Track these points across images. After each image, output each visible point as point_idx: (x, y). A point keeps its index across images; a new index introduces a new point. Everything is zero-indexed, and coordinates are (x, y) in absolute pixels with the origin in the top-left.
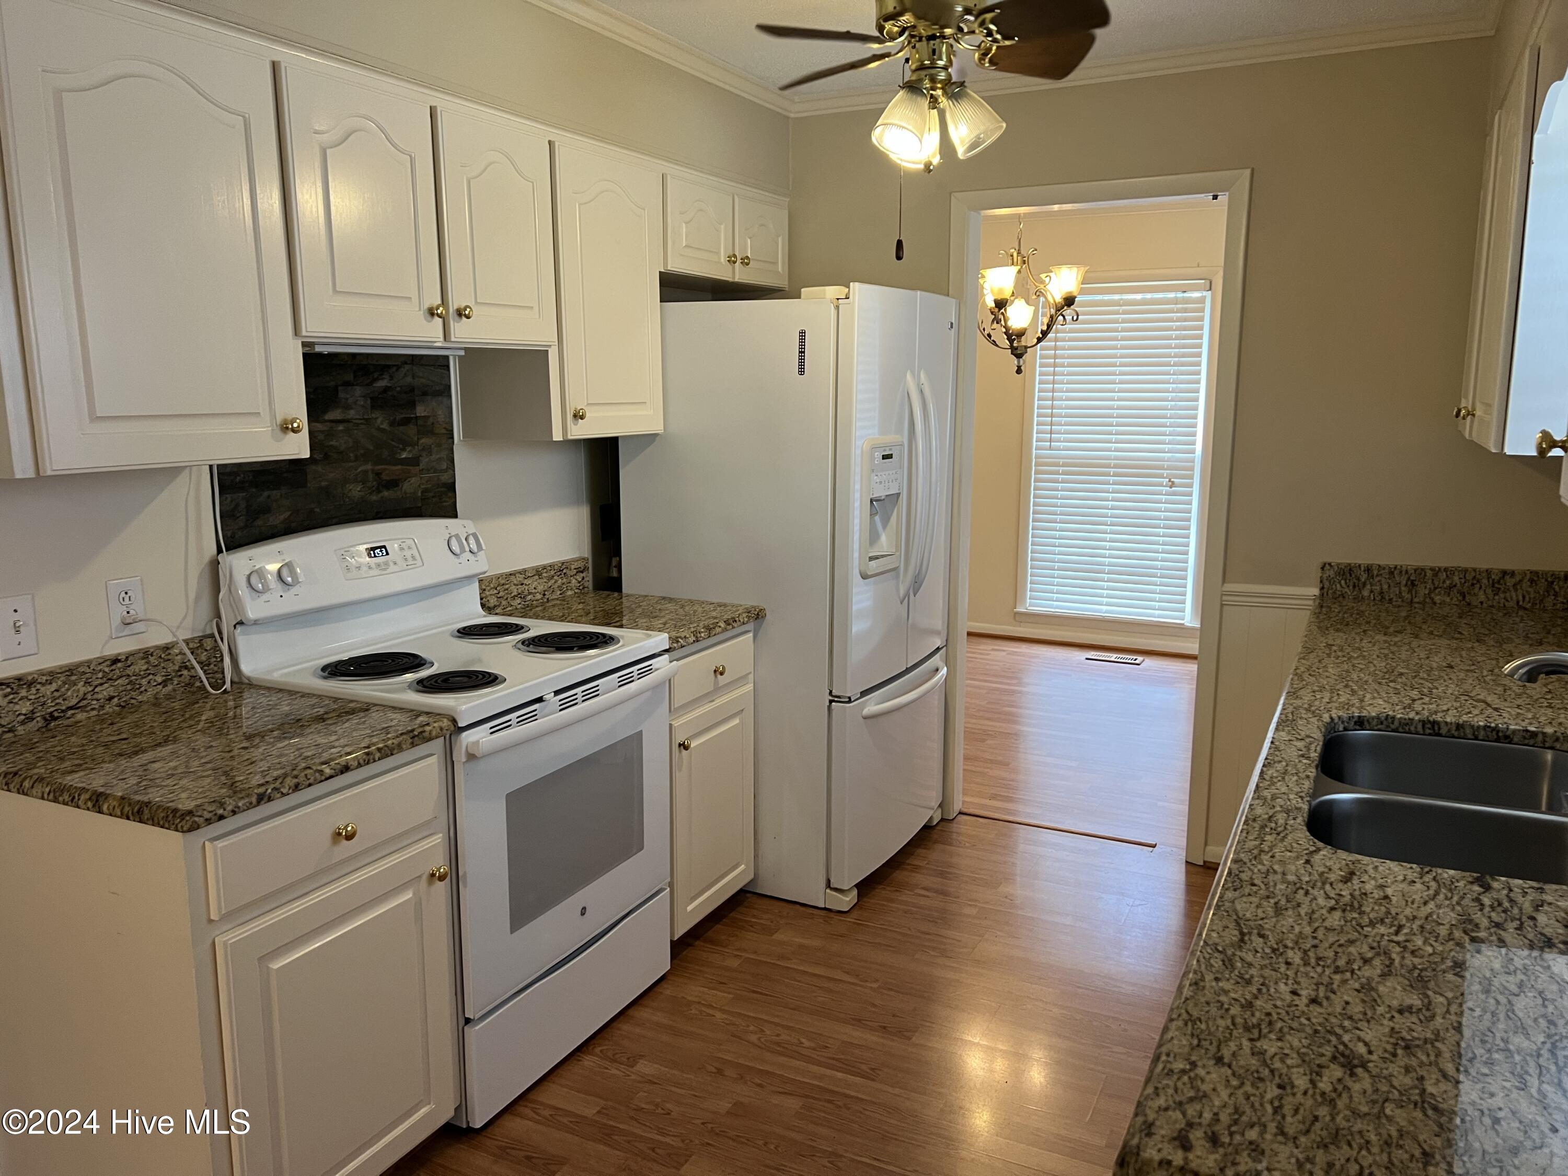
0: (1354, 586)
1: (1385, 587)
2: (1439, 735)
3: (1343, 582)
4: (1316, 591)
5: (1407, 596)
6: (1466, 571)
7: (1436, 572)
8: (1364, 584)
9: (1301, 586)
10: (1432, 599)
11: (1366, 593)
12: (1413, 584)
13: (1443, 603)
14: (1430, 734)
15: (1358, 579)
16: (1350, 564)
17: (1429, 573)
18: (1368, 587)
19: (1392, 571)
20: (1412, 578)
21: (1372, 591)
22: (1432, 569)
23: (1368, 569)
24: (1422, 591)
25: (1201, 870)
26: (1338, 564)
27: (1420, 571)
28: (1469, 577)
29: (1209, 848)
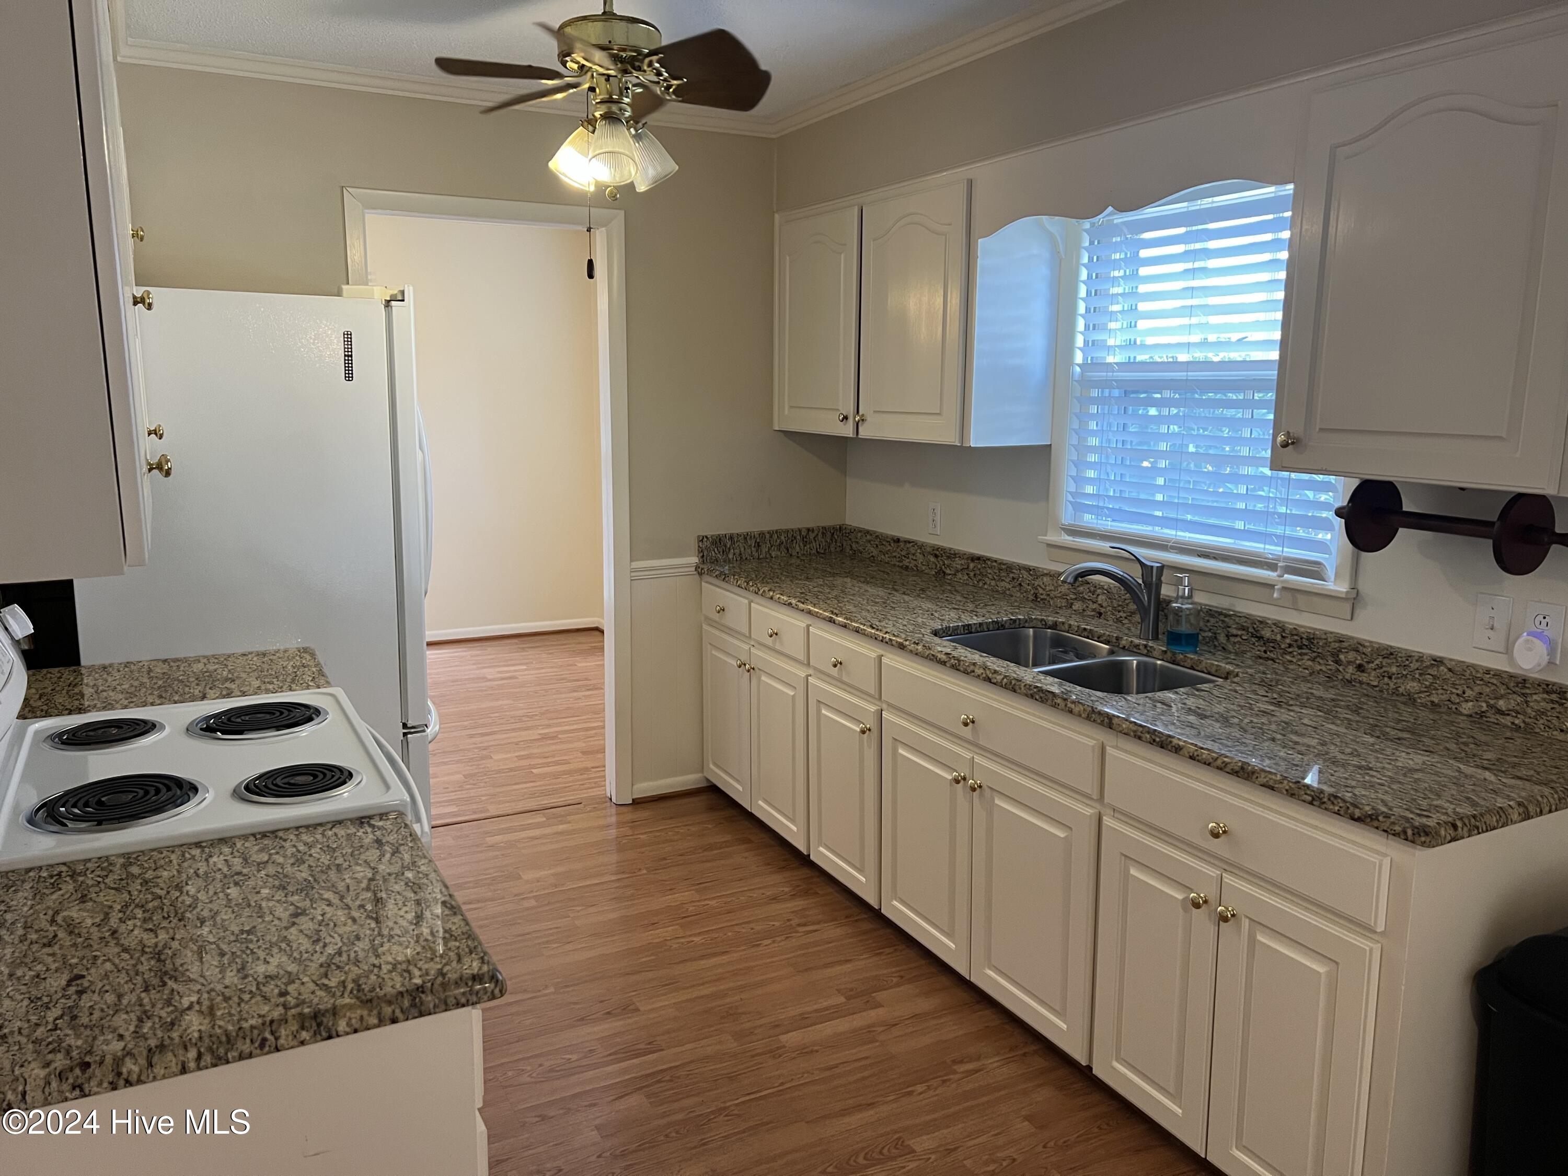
0: (723, 552)
1: (742, 549)
2: (971, 633)
3: (716, 549)
4: (695, 560)
5: (756, 555)
6: (787, 531)
7: (771, 533)
8: (729, 549)
9: (686, 557)
10: (770, 554)
11: (731, 556)
12: (759, 546)
13: (776, 557)
14: (967, 634)
15: (725, 546)
16: (719, 535)
17: (768, 536)
18: (732, 551)
19: (746, 537)
20: (758, 541)
21: (734, 554)
22: (769, 532)
23: (731, 538)
24: (764, 549)
25: (630, 808)
26: (712, 536)
27: (762, 534)
28: (790, 536)
29: (635, 787)
